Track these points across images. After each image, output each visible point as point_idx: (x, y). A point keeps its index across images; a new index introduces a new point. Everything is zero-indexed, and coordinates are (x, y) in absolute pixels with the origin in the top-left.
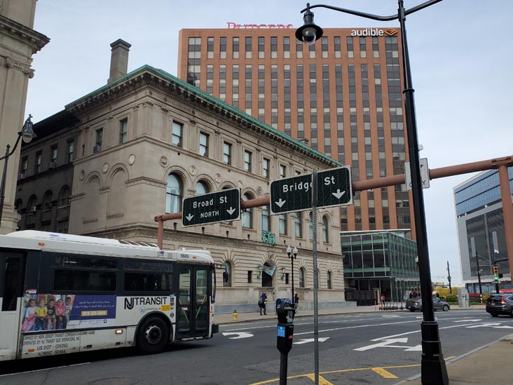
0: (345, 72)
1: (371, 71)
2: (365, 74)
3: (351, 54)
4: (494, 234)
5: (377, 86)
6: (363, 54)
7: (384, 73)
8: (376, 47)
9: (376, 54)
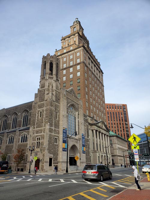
0: (115, 113)
1: (120, 114)
2: (119, 114)
3: (116, 110)
4: (145, 149)
5: (122, 117)
6: (118, 110)
7: (123, 114)
8: (121, 108)
9: (121, 110)
